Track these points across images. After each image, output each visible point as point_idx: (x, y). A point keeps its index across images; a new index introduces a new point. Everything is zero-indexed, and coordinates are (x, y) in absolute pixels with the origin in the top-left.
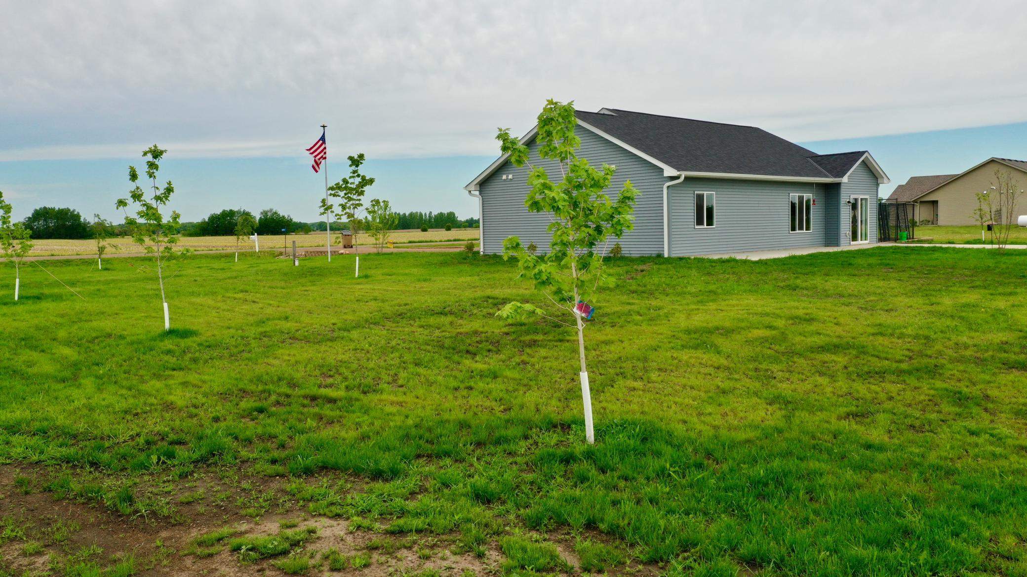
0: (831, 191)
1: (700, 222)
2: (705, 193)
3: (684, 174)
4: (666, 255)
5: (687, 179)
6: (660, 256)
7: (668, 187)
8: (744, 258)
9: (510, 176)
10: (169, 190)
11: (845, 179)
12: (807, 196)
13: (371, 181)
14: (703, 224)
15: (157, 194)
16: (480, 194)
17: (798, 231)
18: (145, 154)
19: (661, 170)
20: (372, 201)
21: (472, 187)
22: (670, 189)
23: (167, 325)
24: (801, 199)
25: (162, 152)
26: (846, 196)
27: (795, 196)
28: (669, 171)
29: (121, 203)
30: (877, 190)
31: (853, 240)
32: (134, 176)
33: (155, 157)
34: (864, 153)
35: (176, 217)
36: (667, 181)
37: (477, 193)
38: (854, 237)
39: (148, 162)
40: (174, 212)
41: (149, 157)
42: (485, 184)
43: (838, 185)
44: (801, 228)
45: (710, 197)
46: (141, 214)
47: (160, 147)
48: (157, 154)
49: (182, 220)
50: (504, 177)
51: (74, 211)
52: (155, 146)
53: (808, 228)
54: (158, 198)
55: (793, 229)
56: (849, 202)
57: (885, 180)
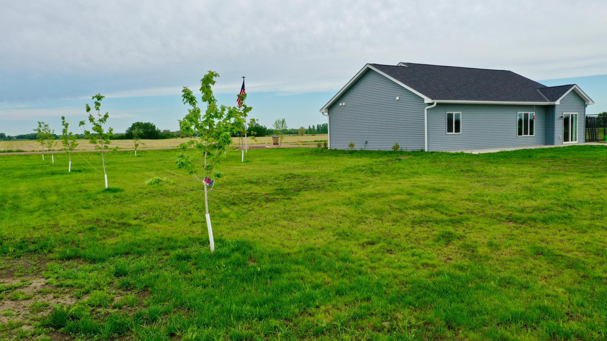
0: (549, 110)
1: (450, 130)
2: (454, 113)
3: (436, 102)
4: (426, 150)
5: (438, 104)
6: (422, 151)
7: (428, 109)
8: (470, 152)
9: (344, 104)
10: (106, 116)
11: (557, 103)
12: (531, 114)
13: (250, 109)
14: (452, 131)
15: (101, 119)
16: (328, 114)
17: (523, 136)
18: (93, 98)
19: (423, 99)
20: (251, 120)
21: (324, 111)
22: (429, 110)
23: (107, 186)
24: (526, 116)
25: (102, 97)
26: (560, 113)
27: (522, 113)
28: (427, 100)
29: (82, 123)
30: (585, 109)
31: (564, 141)
32: (88, 109)
33: (98, 100)
34: (573, 85)
35: (111, 130)
36: (427, 106)
37: (327, 113)
38: (566, 139)
39: (95, 102)
40: (110, 128)
41: (96, 100)
42: (331, 108)
43: (553, 106)
44: (526, 133)
45: (457, 116)
46: (94, 129)
47: (102, 95)
48: (99, 98)
49: (114, 132)
50: (341, 104)
51: (152, 124)
52: (99, 94)
53: (531, 133)
54: (100, 120)
55: (520, 133)
56: (562, 117)
57: (590, 102)
